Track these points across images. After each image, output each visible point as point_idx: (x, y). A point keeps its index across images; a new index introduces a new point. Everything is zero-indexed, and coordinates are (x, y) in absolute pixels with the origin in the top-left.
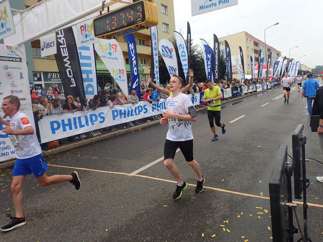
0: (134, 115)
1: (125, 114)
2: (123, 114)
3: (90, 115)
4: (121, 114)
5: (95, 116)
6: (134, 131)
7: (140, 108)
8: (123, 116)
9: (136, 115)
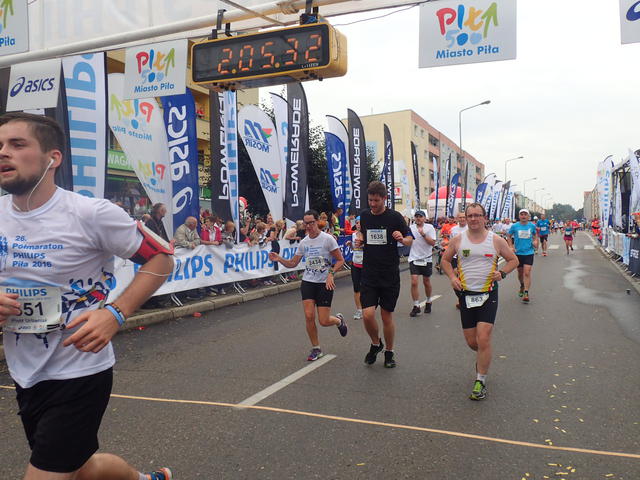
0: (181, 278)
6: (183, 317)
7: (197, 261)
9: (187, 277)
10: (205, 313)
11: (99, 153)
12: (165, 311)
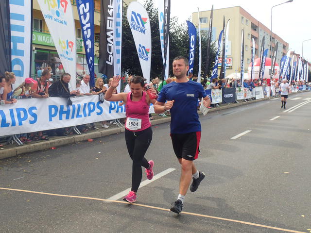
0: (81, 116)
1: (68, 113)
2: (65, 112)
3: (17, 109)
4: (62, 112)
5: (25, 111)
6: (81, 141)
7: (92, 106)
8: (64, 116)
9: (85, 116)
10: (96, 139)
11: (26, 34)
12: (69, 138)
